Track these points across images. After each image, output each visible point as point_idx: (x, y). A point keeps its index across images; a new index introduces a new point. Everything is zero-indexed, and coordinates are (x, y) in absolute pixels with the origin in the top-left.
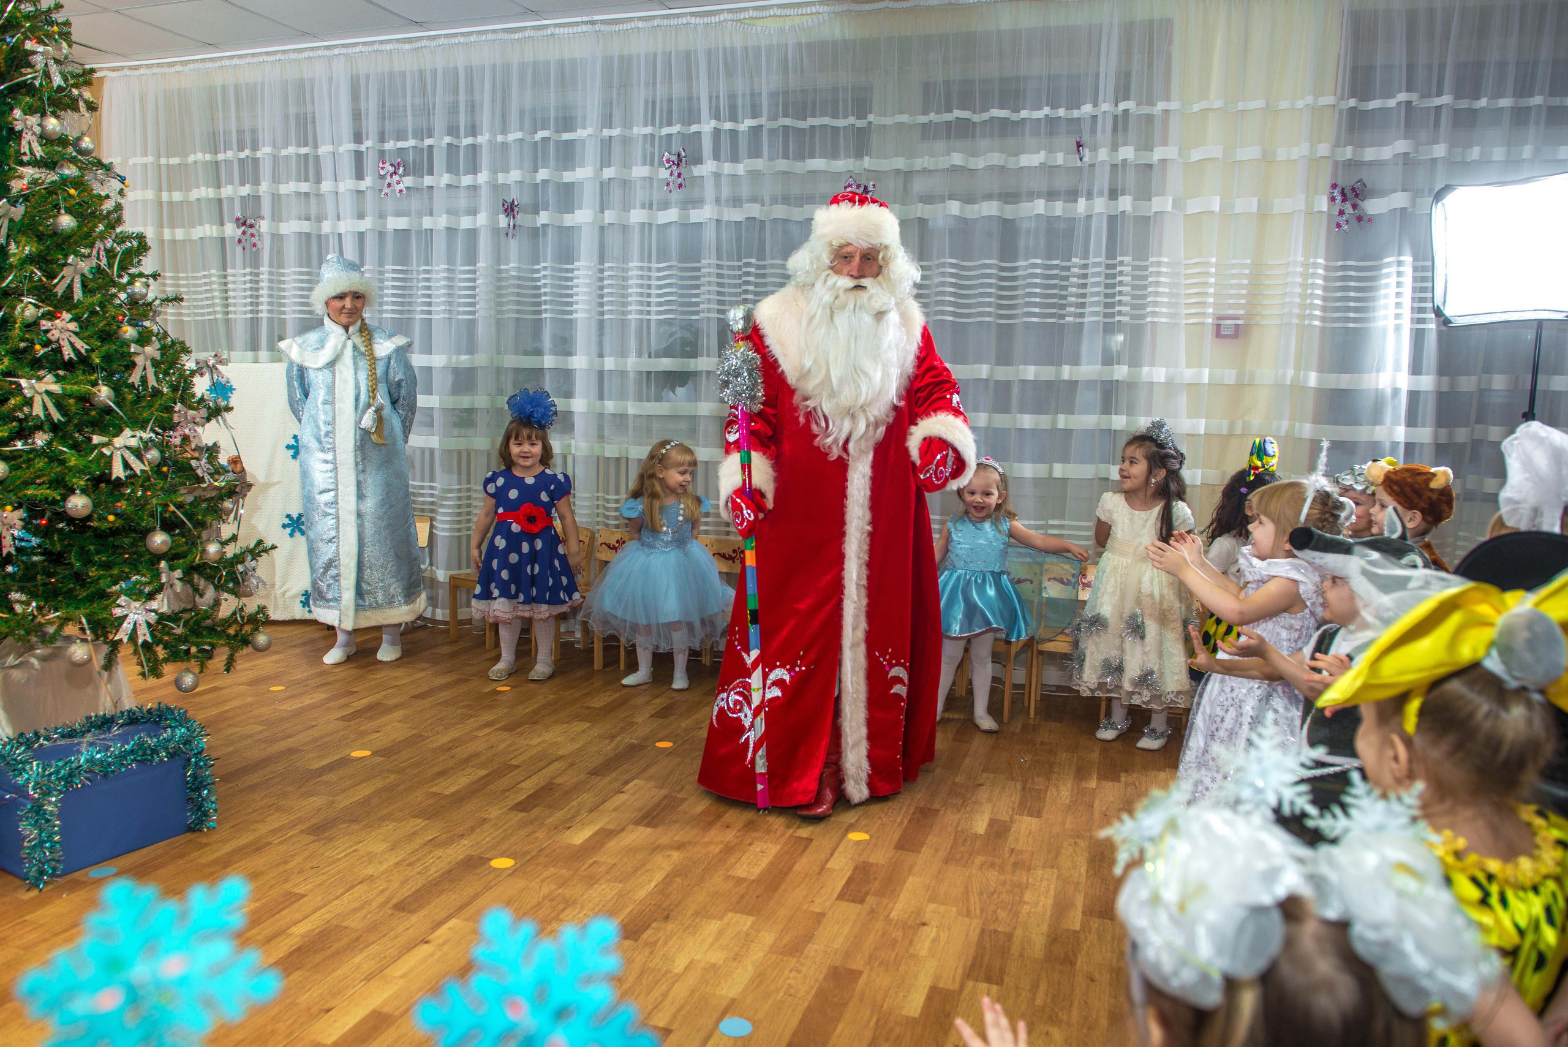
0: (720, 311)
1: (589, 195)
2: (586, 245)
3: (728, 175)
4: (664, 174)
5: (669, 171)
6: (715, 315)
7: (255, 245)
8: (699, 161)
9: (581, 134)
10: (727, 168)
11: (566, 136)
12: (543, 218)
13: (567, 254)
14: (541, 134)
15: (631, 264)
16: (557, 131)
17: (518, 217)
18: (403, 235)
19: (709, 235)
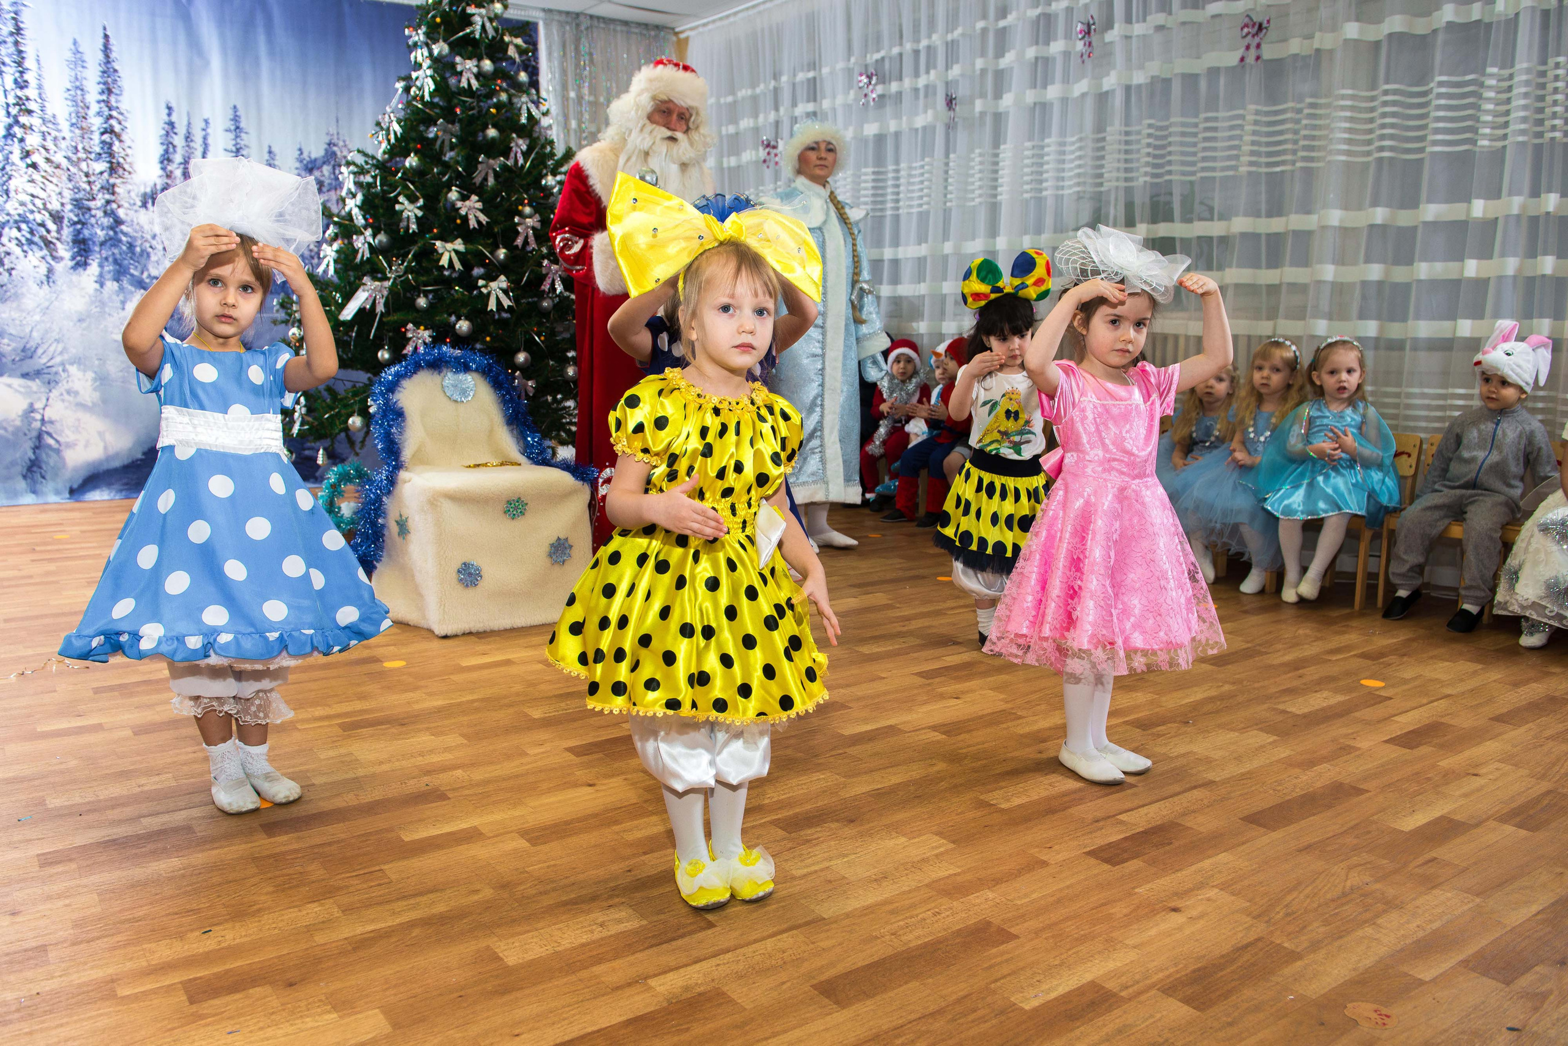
0: (1126, 180)
1: (1018, 79)
2: (1013, 128)
3: (1138, 36)
4: (1080, 46)
5: (1082, 42)
6: (1122, 184)
7: (777, 163)
8: (1109, 25)
9: (1011, 18)
10: (1138, 29)
11: (1002, 24)
12: (979, 105)
13: (997, 140)
14: (980, 25)
15: (1047, 141)
16: (997, 19)
17: (957, 108)
18: (880, 139)
19: (1118, 100)
